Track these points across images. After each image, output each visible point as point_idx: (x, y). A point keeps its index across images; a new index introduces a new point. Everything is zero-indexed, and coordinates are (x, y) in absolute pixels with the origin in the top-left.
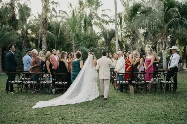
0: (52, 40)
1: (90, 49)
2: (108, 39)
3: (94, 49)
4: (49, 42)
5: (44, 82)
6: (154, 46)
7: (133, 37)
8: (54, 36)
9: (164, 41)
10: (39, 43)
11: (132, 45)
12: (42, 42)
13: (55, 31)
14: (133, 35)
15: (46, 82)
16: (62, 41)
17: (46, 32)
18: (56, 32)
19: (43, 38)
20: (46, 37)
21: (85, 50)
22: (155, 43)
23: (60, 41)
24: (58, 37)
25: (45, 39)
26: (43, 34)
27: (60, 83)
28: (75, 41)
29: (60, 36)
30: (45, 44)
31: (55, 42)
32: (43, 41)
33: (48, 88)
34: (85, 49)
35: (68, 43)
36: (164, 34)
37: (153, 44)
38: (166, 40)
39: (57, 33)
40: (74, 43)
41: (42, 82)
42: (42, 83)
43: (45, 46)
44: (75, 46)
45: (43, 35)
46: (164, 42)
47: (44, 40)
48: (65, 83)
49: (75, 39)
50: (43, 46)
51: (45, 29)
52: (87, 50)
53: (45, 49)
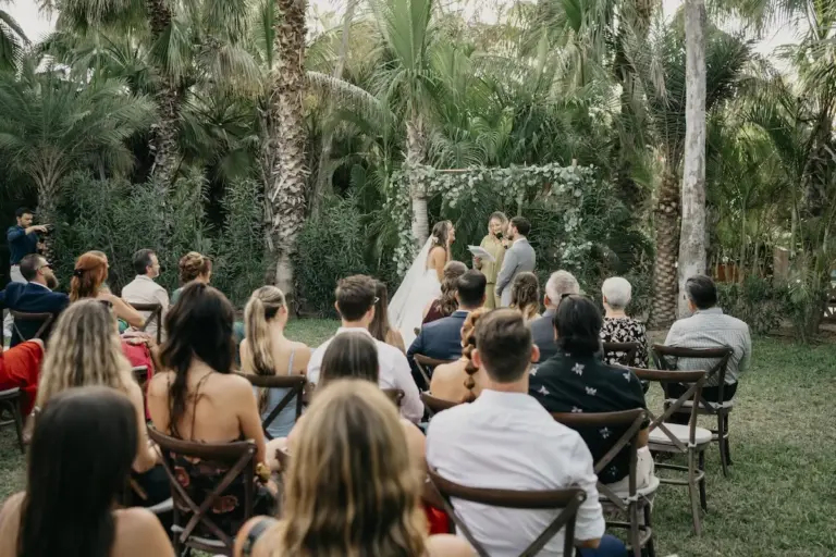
17: (295, 81)
19: (283, 118)
21: (433, 184)
26: (281, 91)
45: (283, 98)
49: (421, 115)
50: (282, 163)
51: (291, 60)
52: (447, 185)
53: (290, 183)
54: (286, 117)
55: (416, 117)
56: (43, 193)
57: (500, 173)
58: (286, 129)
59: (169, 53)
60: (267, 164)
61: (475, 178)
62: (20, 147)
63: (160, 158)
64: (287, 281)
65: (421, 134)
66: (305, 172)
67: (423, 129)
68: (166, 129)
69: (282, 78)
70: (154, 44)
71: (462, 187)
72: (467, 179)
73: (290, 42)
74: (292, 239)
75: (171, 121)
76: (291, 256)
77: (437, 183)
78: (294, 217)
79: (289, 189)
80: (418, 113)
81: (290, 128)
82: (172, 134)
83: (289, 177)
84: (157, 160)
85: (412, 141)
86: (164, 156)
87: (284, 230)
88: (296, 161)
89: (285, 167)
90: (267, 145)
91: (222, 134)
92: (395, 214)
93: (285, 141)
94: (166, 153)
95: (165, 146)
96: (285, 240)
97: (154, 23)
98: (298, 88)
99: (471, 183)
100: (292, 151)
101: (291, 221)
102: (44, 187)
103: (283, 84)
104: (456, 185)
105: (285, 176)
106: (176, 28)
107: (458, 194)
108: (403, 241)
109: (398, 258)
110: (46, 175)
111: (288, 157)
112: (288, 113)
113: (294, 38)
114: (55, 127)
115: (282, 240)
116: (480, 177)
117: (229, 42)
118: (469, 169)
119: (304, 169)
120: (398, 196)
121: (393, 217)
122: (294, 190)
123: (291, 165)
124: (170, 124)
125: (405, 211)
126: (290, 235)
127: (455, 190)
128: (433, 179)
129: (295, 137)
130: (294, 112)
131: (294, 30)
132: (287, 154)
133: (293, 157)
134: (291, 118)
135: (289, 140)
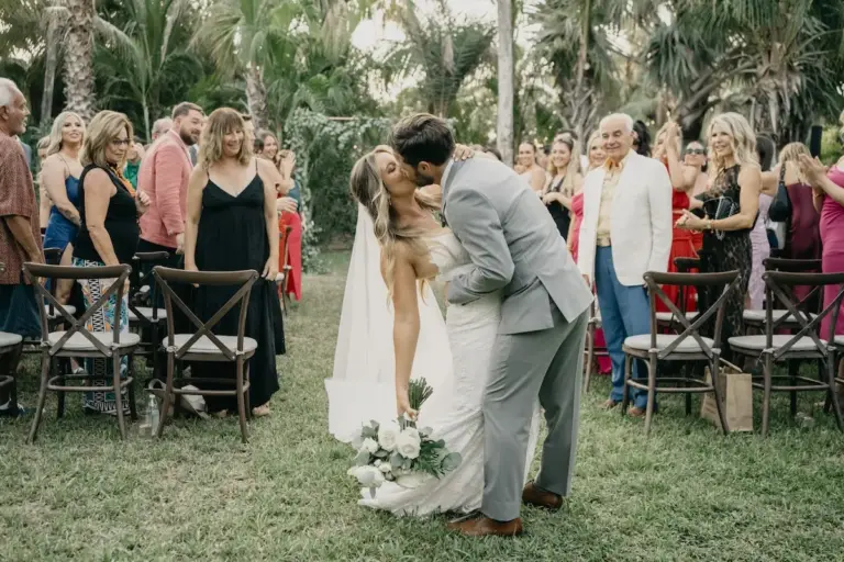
0: (127, 76)
1: (352, 124)
2: (448, 74)
3: (377, 123)
4: (109, 85)
5: (78, 341)
6: (688, 120)
7: (587, 67)
8: (136, 49)
9: (777, 88)
10: (49, 89)
11: (580, 109)
12: (65, 80)
13: (143, 26)
14: (588, 55)
15: (91, 338)
16: (181, 85)
17: (88, 22)
18: (147, 29)
19: (74, 59)
20: (86, 53)
21: (326, 129)
22: (696, 107)
23: (171, 85)
24: (156, 58)
25: (84, 62)
26: (73, 31)
27: (204, 345)
28: (264, 81)
29: (170, 49)
30: (84, 92)
31: (140, 89)
32: (72, 75)
33: (110, 381)
34: (324, 125)
35: (218, 93)
36: (778, 45)
37: (685, 111)
38: (785, 84)
39: (151, 34)
40: (253, 90)
41: (62, 341)
42: (61, 350)
43: (84, 106)
44: (259, 110)
45: (74, 38)
46: (773, 96)
47: (77, 69)
48: (240, 347)
51: (85, 0)
54: (79, 57)
58: (77, 70)
69: (73, 17)
81: (82, 69)
88: (89, 102)
98: (90, 29)
103: (75, 23)
111: (80, 98)
112: (81, 54)
118: (356, 118)
129: (87, 78)
132: (79, 94)
133: (85, 99)
134: (83, 59)
135: (81, 81)
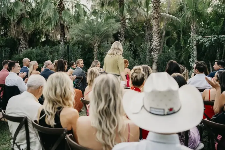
17: (157, 16)
45: (154, 21)
49: (195, 22)
50: (154, 38)
51: (157, 10)
52: (205, 41)
53: (156, 43)
54: (155, 26)
55: (194, 23)
56: (95, 48)
57: (222, 36)
58: (155, 29)
59: (124, 11)
60: (147, 39)
61: (214, 39)
62: (91, 37)
63: (121, 38)
64: (155, 69)
65: (195, 28)
66: (160, 40)
67: (196, 26)
68: (123, 31)
69: (154, 15)
70: (120, 10)
71: (210, 41)
72: (211, 39)
73: (156, 6)
74: (156, 58)
75: (124, 29)
76: (156, 62)
77: (202, 40)
78: (157, 52)
79: (156, 45)
80: (194, 22)
81: (156, 29)
82: (124, 32)
83: (156, 42)
84: (120, 39)
85: (192, 30)
86: (122, 38)
87: (154, 56)
88: (158, 37)
89: (155, 39)
90: (147, 34)
91: (134, 32)
92: (190, 49)
93: (155, 32)
94: (123, 37)
95: (123, 35)
96: (155, 58)
97: (120, 4)
98: (158, 18)
99: (213, 40)
100: (157, 35)
101: (156, 53)
102: (95, 47)
103: (154, 17)
104: (208, 41)
105: (155, 41)
106: (126, 5)
107: (208, 43)
108: (192, 57)
109: (190, 61)
110: (96, 44)
111: (156, 36)
112: (156, 25)
113: (157, 5)
114: (98, 32)
115: (154, 58)
116: (216, 38)
117: (138, 7)
118: (212, 36)
119: (160, 39)
120: (190, 45)
121: (189, 50)
122: (157, 45)
123: (156, 38)
124: (124, 30)
125: (192, 49)
126: (156, 57)
127: (208, 42)
128: (201, 39)
129: (157, 31)
130: (157, 24)
131: (157, 2)
132: (155, 35)
133: (157, 36)
134: (156, 26)
135: (156, 32)
